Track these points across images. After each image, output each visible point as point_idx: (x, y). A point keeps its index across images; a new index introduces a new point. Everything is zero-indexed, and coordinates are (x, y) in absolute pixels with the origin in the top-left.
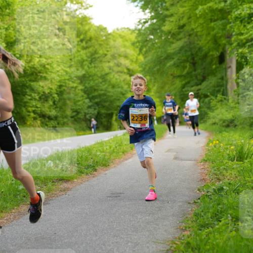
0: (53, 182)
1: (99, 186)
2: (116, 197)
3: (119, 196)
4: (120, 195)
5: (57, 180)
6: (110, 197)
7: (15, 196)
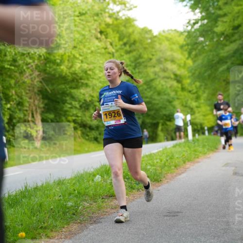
0: (103, 198)
1: (153, 204)
2: (174, 216)
3: (177, 216)
4: (178, 214)
5: (106, 196)
6: (167, 216)
7: (64, 213)
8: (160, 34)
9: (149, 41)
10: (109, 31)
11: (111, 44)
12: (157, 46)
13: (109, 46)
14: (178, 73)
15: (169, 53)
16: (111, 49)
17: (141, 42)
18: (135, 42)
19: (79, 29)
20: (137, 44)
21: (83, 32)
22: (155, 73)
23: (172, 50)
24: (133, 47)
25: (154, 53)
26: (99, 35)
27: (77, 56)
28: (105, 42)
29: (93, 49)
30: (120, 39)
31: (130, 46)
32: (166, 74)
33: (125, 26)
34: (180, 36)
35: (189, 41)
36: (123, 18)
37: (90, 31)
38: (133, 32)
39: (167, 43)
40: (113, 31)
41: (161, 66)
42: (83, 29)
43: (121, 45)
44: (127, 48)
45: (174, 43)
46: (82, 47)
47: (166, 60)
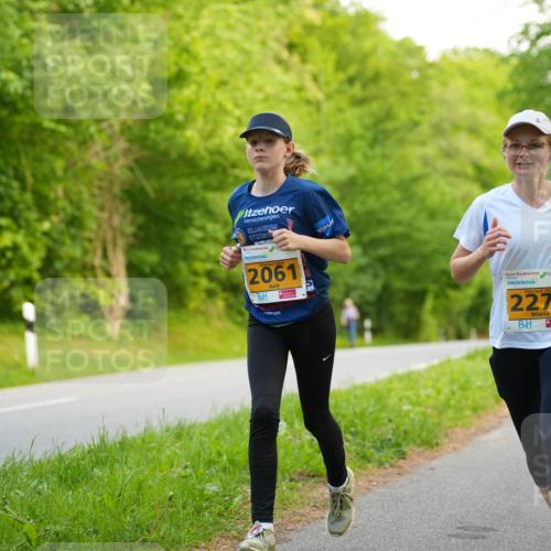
0: (291, 480)
1: (419, 503)
2: (477, 538)
3: (484, 537)
4: (483, 533)
5: (301, 474)
6: (456, 536)
7: (199, 511)
8: (444, 57)
9: (415, 75)
10: (313, 43)
11: (315, 78)
12: (435, 89)
13: (309, 84)
14: (486, 162)
15: (465, 110)
16: (314, 92)
17: (394, 77)
18: (376, 78)
19: (237, 36)
20: (384, 83)
21: (247, 46)
22: (426, 162)
23: (473, 101)
24: (372, 90)
25: (425, 108)
26: (285, 54)
27: (229, 106)
28: (300, 74)
29: (269, 90)
30: (340, 66)
31: (364, 86)
32: (454, 165)
33: (354, 33)
34: (497, 66)
35: (521, 82)
36: (352, 11)
37: (263, 43)
38: (375, 49)
39: (461, 82)
40: (323, 43)
41: (443, 143)
42: (248, 37)
43: (341, 83)
44: (357, 90)
45: (478, 84)
46: (241, 83)
47: (456, 127)
